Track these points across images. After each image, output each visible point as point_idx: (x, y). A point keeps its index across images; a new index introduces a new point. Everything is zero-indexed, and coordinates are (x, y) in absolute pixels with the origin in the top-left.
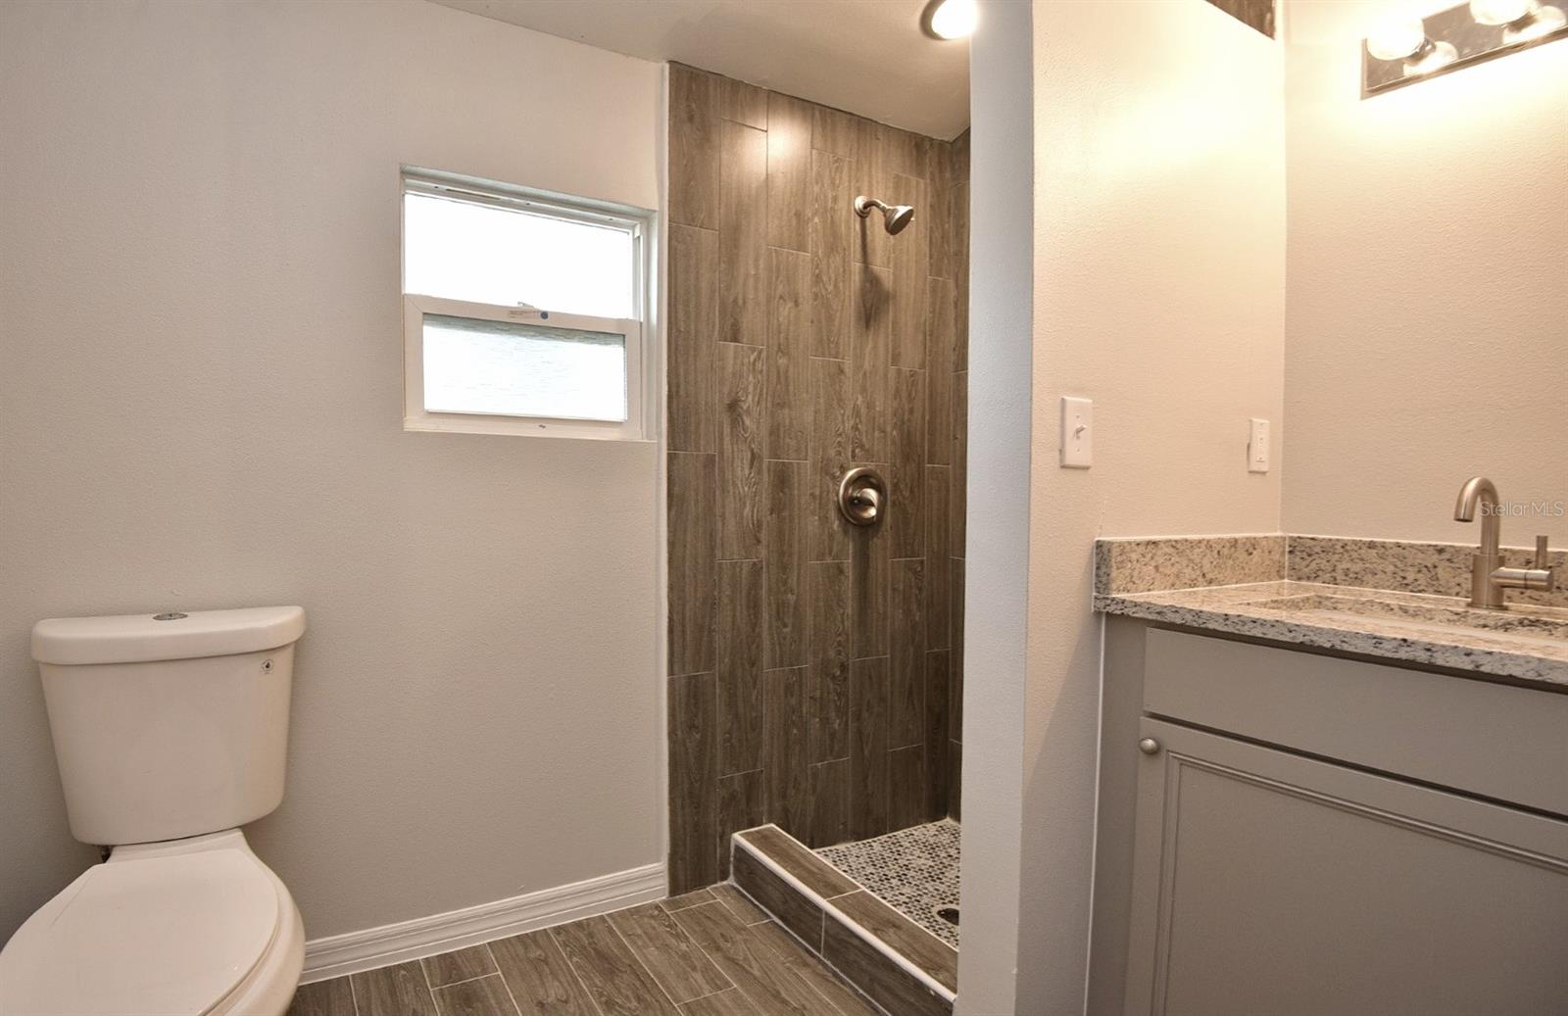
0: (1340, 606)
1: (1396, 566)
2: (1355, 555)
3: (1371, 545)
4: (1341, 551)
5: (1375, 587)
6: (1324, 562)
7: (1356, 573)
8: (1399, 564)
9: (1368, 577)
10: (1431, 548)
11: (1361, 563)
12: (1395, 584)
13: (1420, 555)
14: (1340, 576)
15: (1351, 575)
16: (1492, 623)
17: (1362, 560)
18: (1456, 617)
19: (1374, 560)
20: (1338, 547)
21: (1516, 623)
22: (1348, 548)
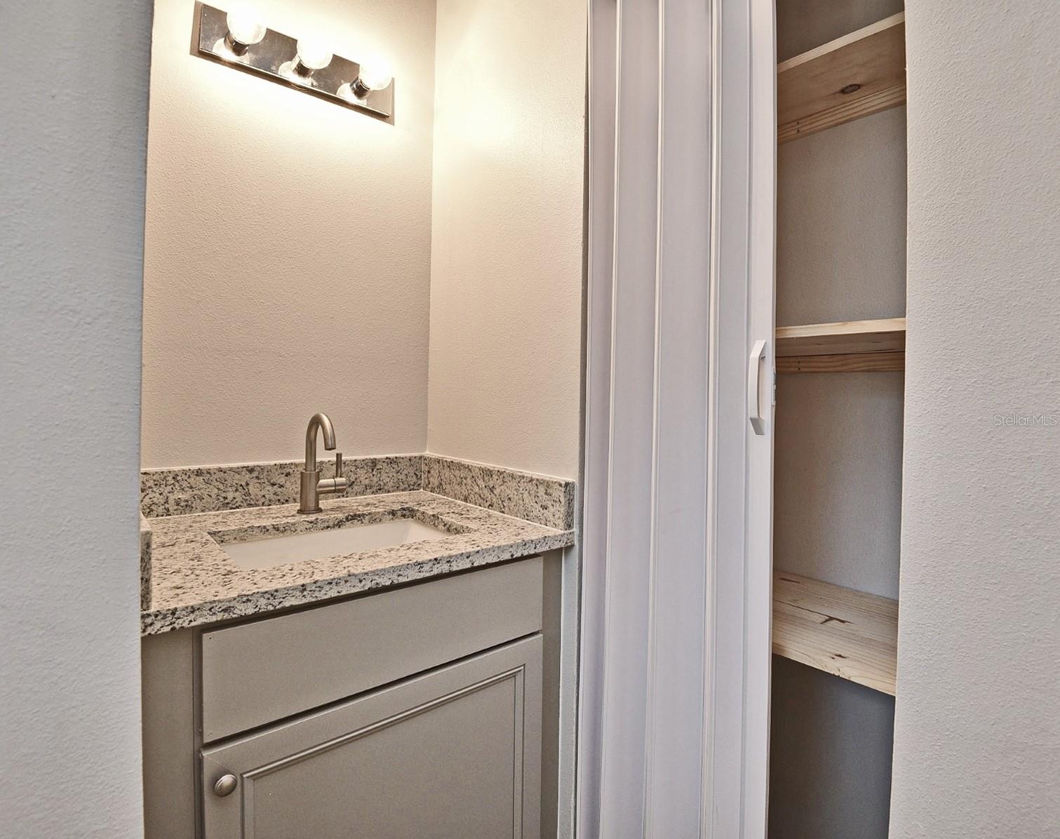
0: (227, 538)
1: (218, 489)
2: (185, 484)
3: (199, 473)
4: (173, 482)
5: (203, 511)
6: (157, 495)
7: (187, 501)
8: (221, 486)
9: (197, 503)
10: (244, 469)
11: (191, 490)
12: (218, 505)
13: (237, 476)
14: (172, 507)
15: (182, 504)
16: (331, 524)
17: (191, 487)
18: (310, 525)
19: (201, 486)
20: (170, 478)
21: (344, 520)
22: (179, 478)
